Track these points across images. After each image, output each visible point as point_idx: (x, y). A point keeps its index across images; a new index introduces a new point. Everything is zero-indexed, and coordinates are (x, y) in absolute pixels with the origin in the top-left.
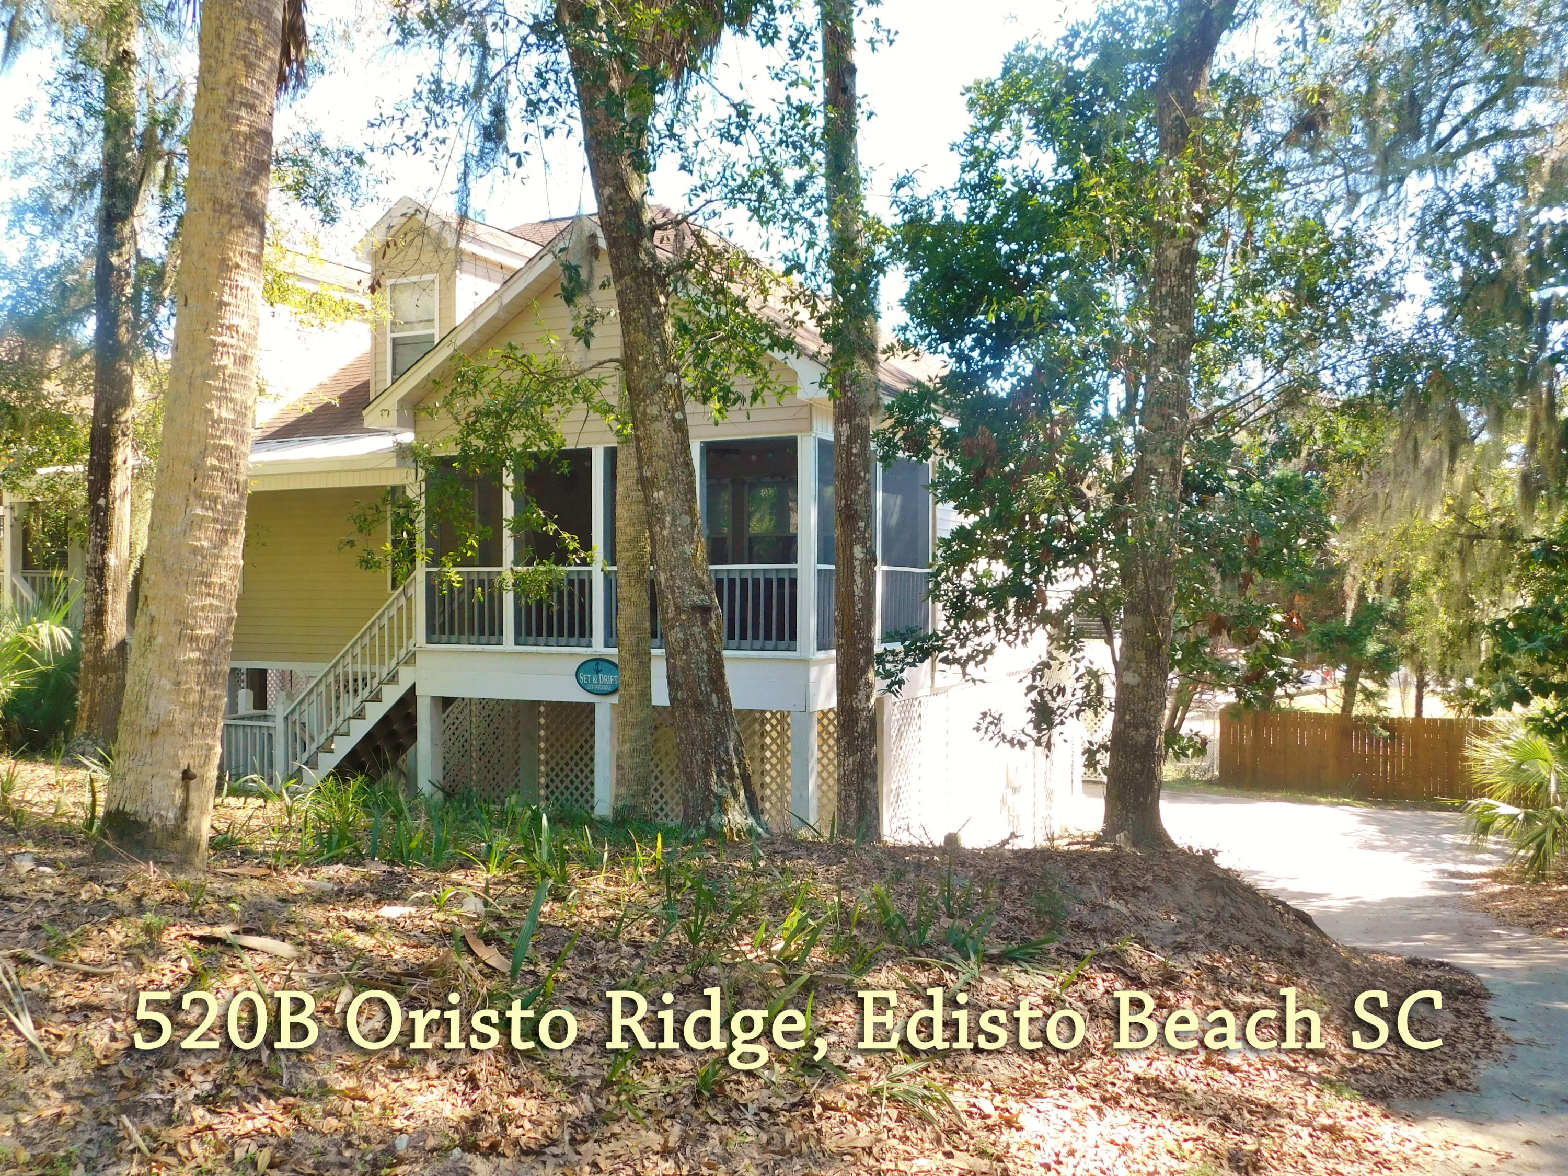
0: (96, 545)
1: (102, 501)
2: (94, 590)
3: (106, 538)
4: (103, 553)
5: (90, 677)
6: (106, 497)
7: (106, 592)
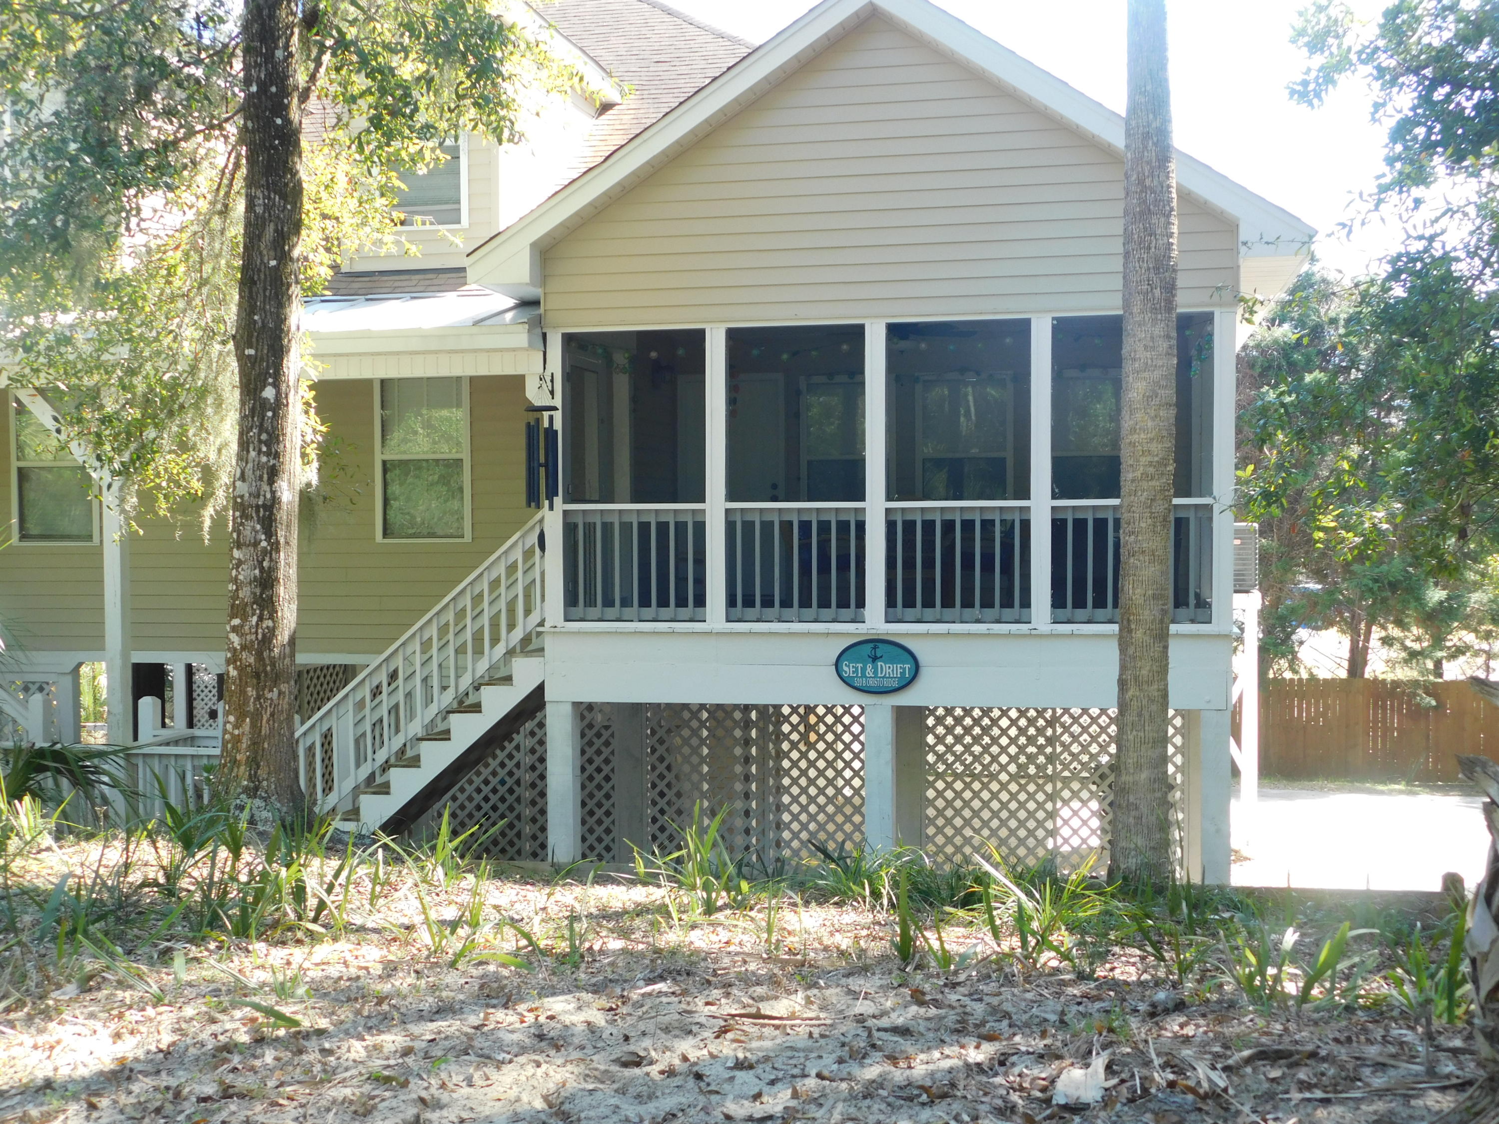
0: (259, 466)
1: (269, 393)
2: (256, 544)
3: (277, 455)
4: (271, 482)
5: (251, 692)
6: (276, 385)
7: (276, 547)
